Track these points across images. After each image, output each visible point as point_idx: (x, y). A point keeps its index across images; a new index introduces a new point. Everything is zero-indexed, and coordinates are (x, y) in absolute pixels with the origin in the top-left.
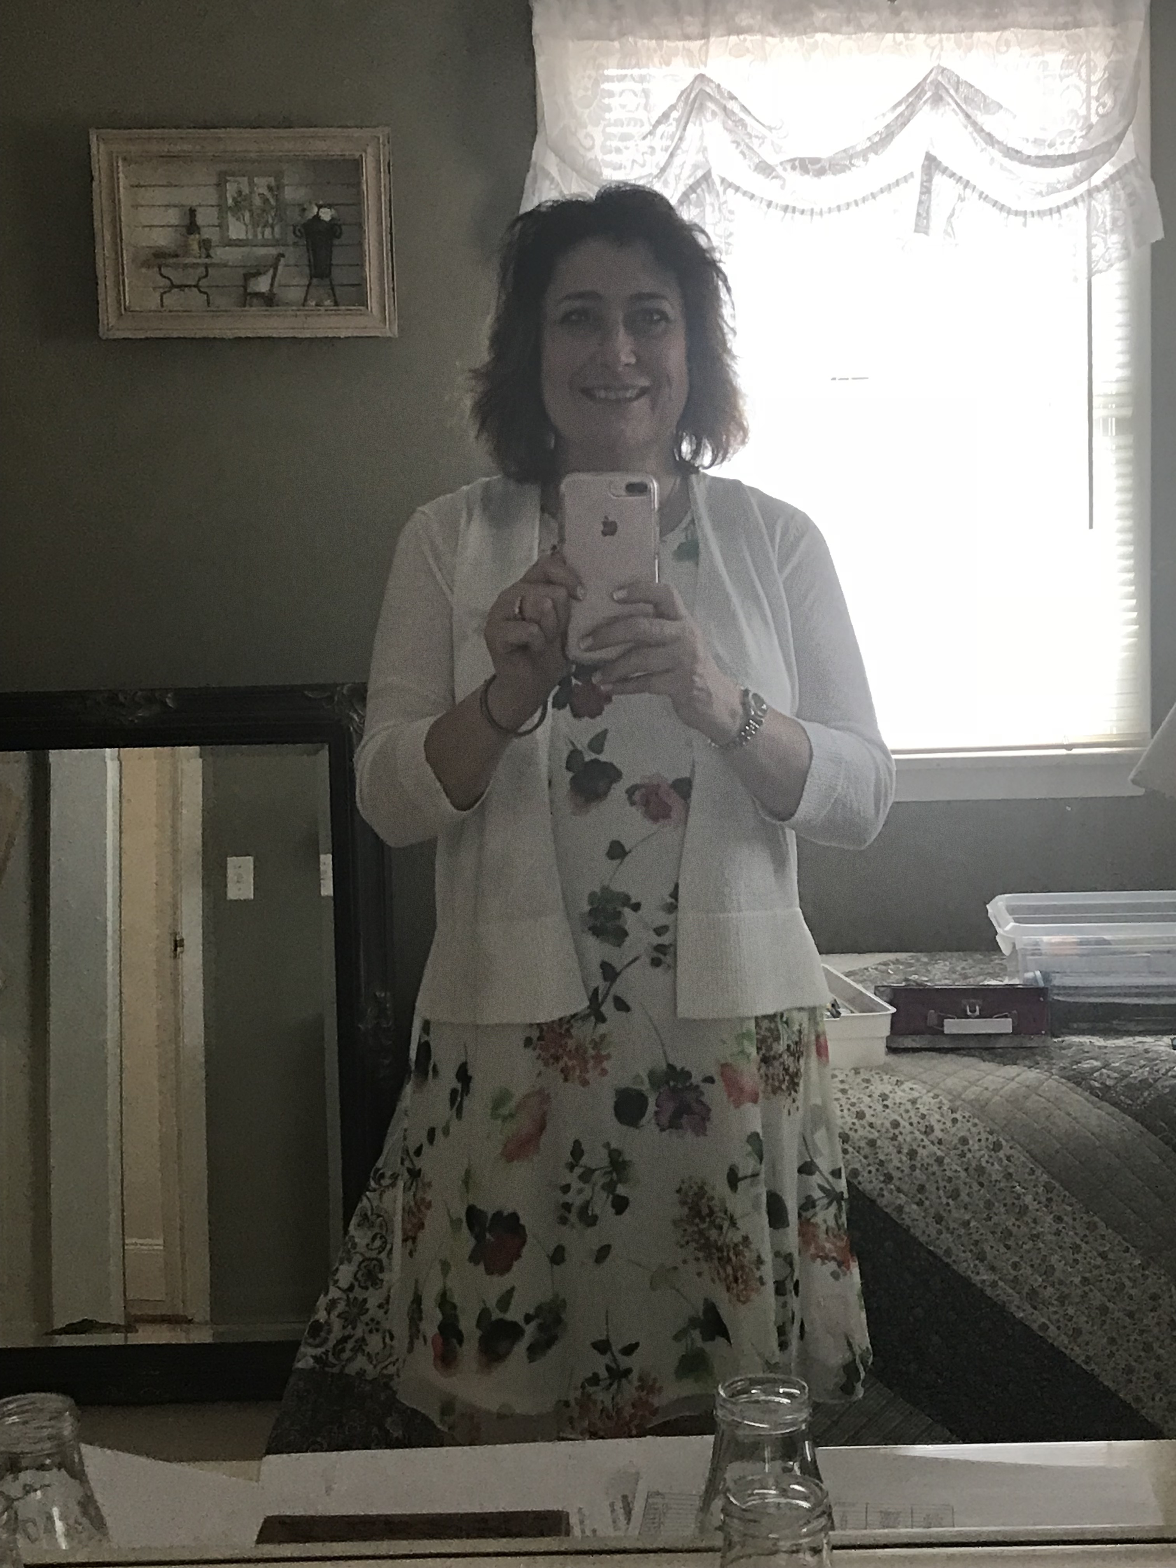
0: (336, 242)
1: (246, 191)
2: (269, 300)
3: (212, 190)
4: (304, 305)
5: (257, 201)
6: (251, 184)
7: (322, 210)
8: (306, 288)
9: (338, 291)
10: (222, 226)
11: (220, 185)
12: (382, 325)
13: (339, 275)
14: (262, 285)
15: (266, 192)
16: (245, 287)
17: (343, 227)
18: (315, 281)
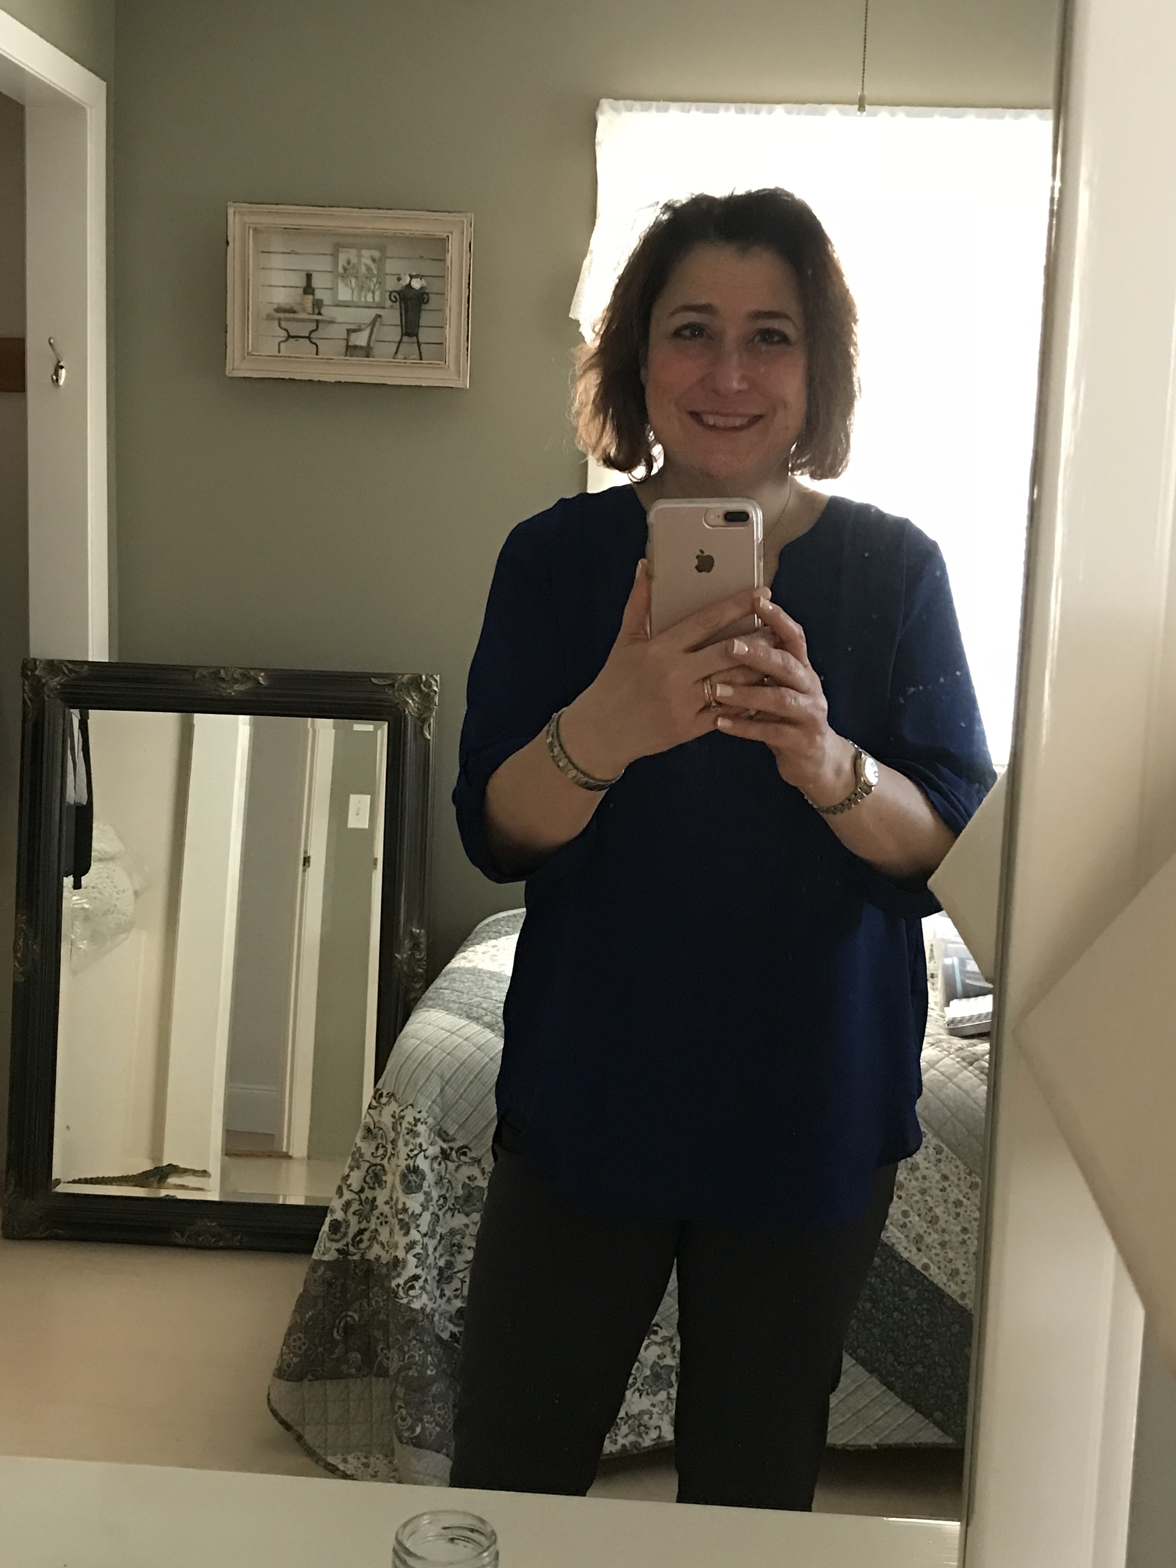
0: (424, 307)
1: (354, 260)
2: (367, 351)
3: (329, 259)
4: (394, 358)
5: (363, 269)
6: (359, 256)
7: (414, 280)
8: (397, 345)
9: (423, 347)
10: (333, 289)
11: (335, 256)
12: (456, 378)
13: (424, 335)
14: (361, 339)
15: (369, 262)
16: (347, 340)
17: (431, 295)
18: (405, 339)
